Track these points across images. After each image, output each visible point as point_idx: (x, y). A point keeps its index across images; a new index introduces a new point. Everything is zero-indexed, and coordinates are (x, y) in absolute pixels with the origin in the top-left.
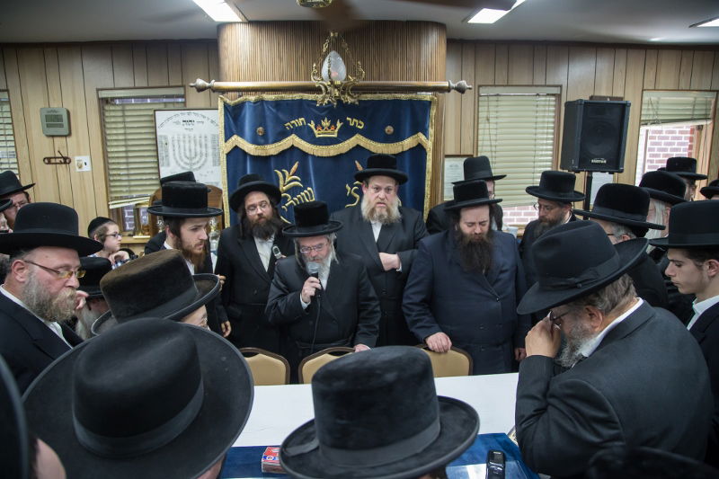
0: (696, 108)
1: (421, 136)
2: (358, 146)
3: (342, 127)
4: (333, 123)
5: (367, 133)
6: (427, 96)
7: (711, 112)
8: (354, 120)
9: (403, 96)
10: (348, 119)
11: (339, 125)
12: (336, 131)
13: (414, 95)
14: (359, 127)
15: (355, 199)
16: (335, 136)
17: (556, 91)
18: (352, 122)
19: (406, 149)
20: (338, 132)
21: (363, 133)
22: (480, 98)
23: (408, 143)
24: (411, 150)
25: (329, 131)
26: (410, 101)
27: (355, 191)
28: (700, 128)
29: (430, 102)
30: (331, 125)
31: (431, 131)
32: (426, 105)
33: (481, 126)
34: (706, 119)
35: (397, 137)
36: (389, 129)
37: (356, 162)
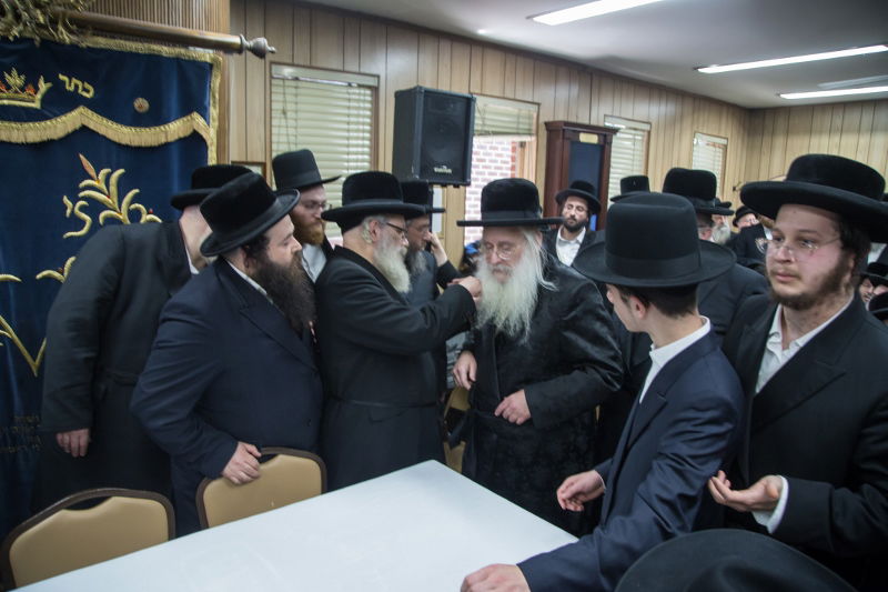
0: (521, 120)
1: (197, 121)
2: (84, 128)
3: (49, 91)
4: (31, 82)
5: (100, 106)
6: (206, 55)
7: (534, 127)
8: (74, 81)
9: (166, 50)
10: (61, 77)
11: (43, 86)
12: (39, 96)
13: (183, 51)
14: (85, 94)
15: (83, 223)
16: (37, 105)
17: (372, 82)
18: (72, 84)
19: (172, 138)
20: (43, 101)
21: (92, 105)
22: (274, 82)
23: (175, 129)
24: (181, 141)
25: (24, 95)
26: (178, 60)
27: (82, 209)
28: (522, 145)
29: (211, 66)
30: (26, 84)
31: (214, 112)
32: (205, 70)
33: (274, 122)
34: (530, 134)
35: (156, 118)
36: (141, 104)
37: (82, 157)
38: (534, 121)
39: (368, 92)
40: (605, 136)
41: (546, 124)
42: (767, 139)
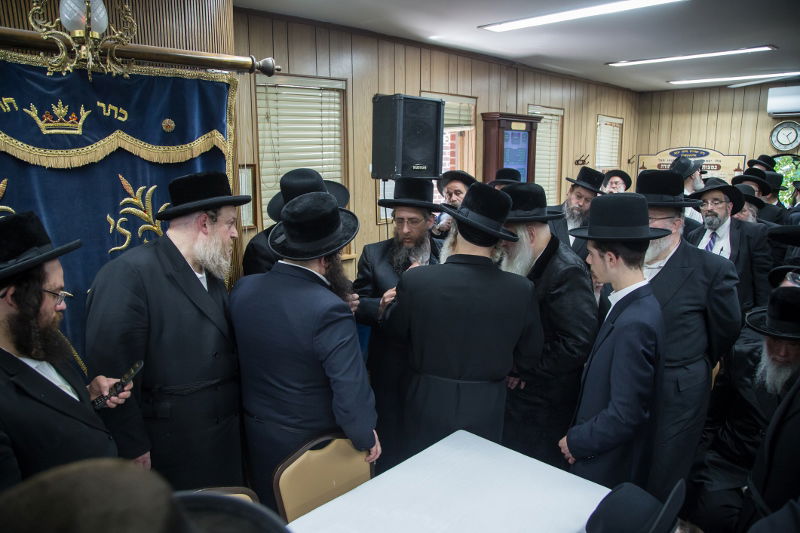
0: (462, 113)
1: (217, 137)
2: (120, 150)
3: (88, 116)
4: (74, 110)
5: (133, 129)
6: (223, 76)
7: (472, 118)
8: (110, 107)
9: (188, 73)
10: (99, 104)
11: (84, 114)
12: (81, 123)
13: (203, 73)
14: (120, 118)
15: (124, 237)
16: (79, 132)
17: (340, 85)
18: (107, 109)
19: (196, 154)
20: (84, 127)
21: (127, 128)
22: (259, 89)
23: (199, 145)
24: (204, 155)
25: (67, 124)
26: (199, 82)
27: (122, 225)
28: (462, 134)
29: (228, 85)
30: (69, 113)
31: (230, 128)
32: (222, 90)
33: (260, 126)
34: (470, 125)
35: (181, 136)
36: (168, 124)
37: (120, 177)
38: (473, 113)
39: (337, 94)
40: (531, 123)
41: (482, 114)
42: (655, 119)
